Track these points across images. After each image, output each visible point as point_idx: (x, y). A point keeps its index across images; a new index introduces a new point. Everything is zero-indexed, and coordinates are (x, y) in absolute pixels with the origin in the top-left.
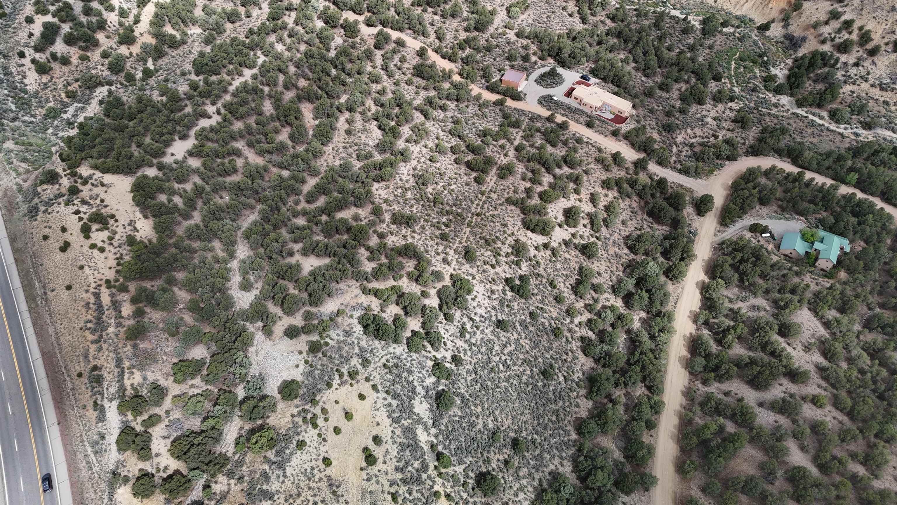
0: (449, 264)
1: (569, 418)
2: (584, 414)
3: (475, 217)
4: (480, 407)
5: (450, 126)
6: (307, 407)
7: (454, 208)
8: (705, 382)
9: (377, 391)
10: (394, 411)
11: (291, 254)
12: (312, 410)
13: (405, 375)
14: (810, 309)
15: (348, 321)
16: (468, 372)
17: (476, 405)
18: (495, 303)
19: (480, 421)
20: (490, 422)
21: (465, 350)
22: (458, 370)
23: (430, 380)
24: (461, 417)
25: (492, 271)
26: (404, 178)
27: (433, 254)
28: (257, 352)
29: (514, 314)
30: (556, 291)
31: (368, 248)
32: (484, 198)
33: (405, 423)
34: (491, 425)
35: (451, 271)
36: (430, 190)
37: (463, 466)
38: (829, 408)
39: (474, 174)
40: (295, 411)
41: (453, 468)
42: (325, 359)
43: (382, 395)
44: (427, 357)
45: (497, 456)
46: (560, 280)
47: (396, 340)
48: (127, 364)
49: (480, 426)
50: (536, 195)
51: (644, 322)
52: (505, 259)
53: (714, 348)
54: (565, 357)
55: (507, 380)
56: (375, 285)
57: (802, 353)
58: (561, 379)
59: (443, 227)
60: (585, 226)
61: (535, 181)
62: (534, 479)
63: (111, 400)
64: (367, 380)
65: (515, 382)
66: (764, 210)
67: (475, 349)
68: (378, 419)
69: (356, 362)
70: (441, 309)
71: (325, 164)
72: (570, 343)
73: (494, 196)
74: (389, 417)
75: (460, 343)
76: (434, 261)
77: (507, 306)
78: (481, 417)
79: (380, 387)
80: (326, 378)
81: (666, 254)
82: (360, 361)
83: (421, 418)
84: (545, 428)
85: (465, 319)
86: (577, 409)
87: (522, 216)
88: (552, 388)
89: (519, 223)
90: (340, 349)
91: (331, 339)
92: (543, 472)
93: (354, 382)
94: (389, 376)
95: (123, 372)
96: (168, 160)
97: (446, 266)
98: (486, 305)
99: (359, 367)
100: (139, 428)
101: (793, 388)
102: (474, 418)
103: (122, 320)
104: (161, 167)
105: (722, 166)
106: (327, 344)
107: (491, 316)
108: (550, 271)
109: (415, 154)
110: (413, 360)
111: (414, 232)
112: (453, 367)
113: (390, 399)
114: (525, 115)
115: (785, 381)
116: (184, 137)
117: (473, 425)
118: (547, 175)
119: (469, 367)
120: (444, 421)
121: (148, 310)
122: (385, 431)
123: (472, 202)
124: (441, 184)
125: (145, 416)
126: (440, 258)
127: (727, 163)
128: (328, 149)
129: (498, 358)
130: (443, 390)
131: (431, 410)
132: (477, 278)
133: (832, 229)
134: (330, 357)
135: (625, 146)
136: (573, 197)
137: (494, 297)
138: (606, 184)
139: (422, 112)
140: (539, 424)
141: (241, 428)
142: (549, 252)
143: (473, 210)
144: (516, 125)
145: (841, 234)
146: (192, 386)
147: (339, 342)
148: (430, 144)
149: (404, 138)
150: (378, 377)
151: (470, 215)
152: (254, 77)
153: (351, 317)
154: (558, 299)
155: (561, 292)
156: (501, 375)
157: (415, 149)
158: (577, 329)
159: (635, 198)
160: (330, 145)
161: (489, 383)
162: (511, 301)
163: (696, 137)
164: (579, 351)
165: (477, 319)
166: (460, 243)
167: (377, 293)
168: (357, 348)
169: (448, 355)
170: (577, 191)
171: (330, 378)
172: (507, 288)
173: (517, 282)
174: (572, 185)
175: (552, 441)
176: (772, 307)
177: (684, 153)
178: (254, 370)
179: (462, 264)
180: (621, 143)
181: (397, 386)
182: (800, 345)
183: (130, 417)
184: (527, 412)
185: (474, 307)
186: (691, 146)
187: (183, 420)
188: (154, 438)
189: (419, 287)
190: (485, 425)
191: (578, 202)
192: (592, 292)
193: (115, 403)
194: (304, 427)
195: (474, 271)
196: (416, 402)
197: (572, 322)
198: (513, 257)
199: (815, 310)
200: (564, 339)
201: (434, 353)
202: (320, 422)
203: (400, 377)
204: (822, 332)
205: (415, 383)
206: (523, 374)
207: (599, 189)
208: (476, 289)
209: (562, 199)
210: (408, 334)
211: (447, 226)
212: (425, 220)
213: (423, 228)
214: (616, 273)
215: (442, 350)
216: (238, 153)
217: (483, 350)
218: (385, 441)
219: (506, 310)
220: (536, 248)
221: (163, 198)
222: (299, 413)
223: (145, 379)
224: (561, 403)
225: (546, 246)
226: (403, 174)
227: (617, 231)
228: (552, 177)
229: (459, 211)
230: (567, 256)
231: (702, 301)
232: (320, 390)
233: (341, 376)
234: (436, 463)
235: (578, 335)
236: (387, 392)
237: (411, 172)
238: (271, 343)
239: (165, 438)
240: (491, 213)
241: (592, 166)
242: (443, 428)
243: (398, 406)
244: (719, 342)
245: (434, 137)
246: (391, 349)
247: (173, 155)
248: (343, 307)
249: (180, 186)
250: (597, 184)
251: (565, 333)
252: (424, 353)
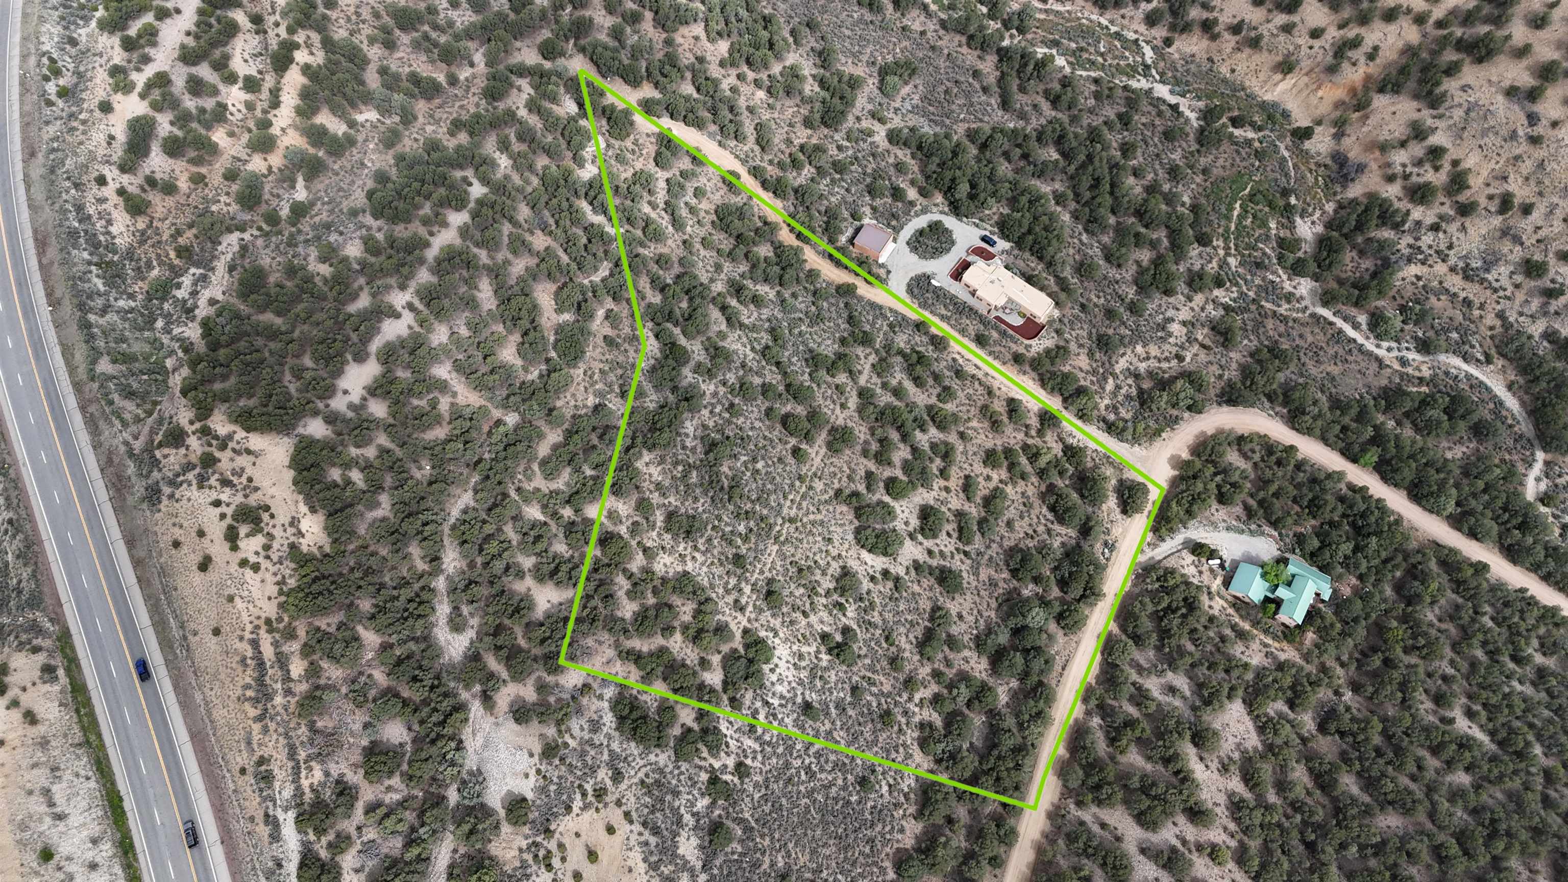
0: (742, 609)
1: (888, 850)
2: (908, 841)
3: (787, 525)
4: (767, 839)
5: (766, 338)
6: (539, 839)
7: (758, 508)
8: (1080, 804)
9: (631, 822)
10: (651, 853)
11: (520, 575)
12: (545, 843)
13: (669, 798)
14: (1244, 701)
15: (596, 704)
16: (756, 785)
17: (762, 836)
18: (804, 674)
19: (767, 860)
20: (780, 859)
21: (755, 752)
22: (742, 783)
23: (702, 803)
24: (740, 854)
25: (804, 622)
26: (689, 443)
27: (721, 591)
28: (474, 734)
29: (830, 690)
30: (893, 649)
31: (630, 576)
32: (804, 489)
33: (666, 870)
34: (781, 864)
35: (745, 623)
36: (725, 469)
38: (1231, 865)
39: (793, 441)
40: (524, 844)
42: (563, 768)
43: (637, 827)
44: (700, 768)
46: (902, 630)
47: (660, 743)
48: (302, 755)
49: (766, 866)
50: (882, 485)
51: (1014, 695)
52: (824, 601)
53: (1102, 749)
54: (894, 755)
55: (810, 794)
56: (636, 644)
57: (1216, 775)
58: (885, 788)
59: (739, 542)
60: (949, 534)
61: (881, 458)
63: (286, 809)
64: (619, 803)
65: (820, 798)
66: (1220, 513)
67: (769, 749)
68: (630, 863)
69: (604, 774)
70: (725, 690)
71: (572, 403)
72: (905, 734)
73: (819, 485)
74: (645, 860)
75: (749, 743)
76: (721, 604)
77: (821, 677)
78: (768, 853)
79: (634, 815)
80: (564, 797)
81: (1063, 584)
82: (610, 773)
83: (687, 862)
84: (854, 864)
85: (758, 704)
86: (900, 836)
87: (857, 523)
88: (870, 804)
89: (850, 537)
90: (583, 754)
91: (572, 736)
93: (600, 806)
94: (648, 799)
95: (299, 768)
97: (738, 614)
98: (791, 678)
99: (609, 782)
100: (324, 855)
101: (1191, 832)
102: (758, 855)
103: (292, 685)
104: (331, 419)
105: (1176, 420)
106: (566, 745)
107: (796, 695)
108: (889, 616)
109: (707, 399)
110: (682, 773)
111: (695, 548)
112: (736, 780)
113: (647, 835)
114: (883, 316)
115: (1181, 819)
116: (360, 358)
117: (756, 865)
118: (901, 446)
119: (759, 778)
120: (718, 862)
121: (324, 664)
123: (785, 497)
124: (743, 458)
125: (331, 836)
126: (730, 599)
127: (1186, 415)
128: (578, 373)
129: (799, 762)
130: (720, 816)
131: (701, 847)
132: (781, 635)
133: (1313, 558)
134: (570, 765)
135: (1031, 383)
136: (938, 483)
137: (803, 664)
138: (990, 458)
139: (724, 308)
140: (846, 858)
141: (455, 851)
142: (890, 584)
143: (785, 511)
144: (866, 340)
145: (1324, 569)
146: (389, 789)
147: (583, 742)
148: (731, 378)
149: (692, 363)
150: (633, 799)
151: (780, 521)
152: (464, 232)
153: (600, 697)
154: (894, 662)
155: (900, 650)
156: (802, 788)
157: (708, 388)
158: (917, 710)
159: (1034, 479)
160: (581, 365)
161: (784, 801)
162: (826, 669)
163: (1148, 358)
164: (916, 746)
165: (776, 702)
166: (762, 572)
167: (636, 658)
168: (606, 752)
169: (731, 762)
170: (943, 473)
171: (569, 797)
172: (823, 649)
173: (839, 638)
174: (938, 461)
176: (1193, 693)
177: (1123, 391)
178: (471, 762)
179: (761, 611)
180: (1025, 378)
181: (658, 815)
182: (1216, 761)
183: (312, 837)
184: (831, 842)
185: (773, 684)
186: (1138, 376)
187: (379, 841)
188: (344, 873)
189: (697, 651)
190: (772, 865)
191: (944, 494)
192: (946, 648)
193: (291, 815)
194: (535, 868)
195: (776, 623)
196: (682, 840)
197: (910, 699)
198: (835, 597)
199: (1250, 704)
200: (896, 728)
201: (712, 761)
202: (556, 862)
203: (662, 801)
204: (1253, 741)
205: (682, 811)
206: (831, 784)
207: (979, 468)
208: (777, 653)
209: (921, 490)
210: (677, 731)
211: (746, 539)
212: (714, 528)
213: (709, 540)
214: (986, 614)
215: (722, 754)
216: (443, 386)
217: (780, 750)
219: (819, 684)
220: (873, 579)
221: (335, 474)
222: (529, 848)
223: (327, 774)
224: (879, 828)
225: (886, 573)
226: (687, 435)
227: (998, 539)
228: (908, 449)
229: (765, 512)
230: (916, 588)
231: (1101, 665)
232: (556, 815)
233: (584, 795)
235: (917, 719)
236: (644, 824)
237: (699, 432)
238: (492, 719)
239: (357, 871)
240: (811, 517)
241: (974, 423)
242: (716, 871)
243: (657, 845)
244: (1112, 741)
245: (738, 364)
246: (652, 758)
247: (346, 392)
248: (590, 681)
249: (359, 451)
250: (977, 459)
251: (899, 718)
252: (697, 760)
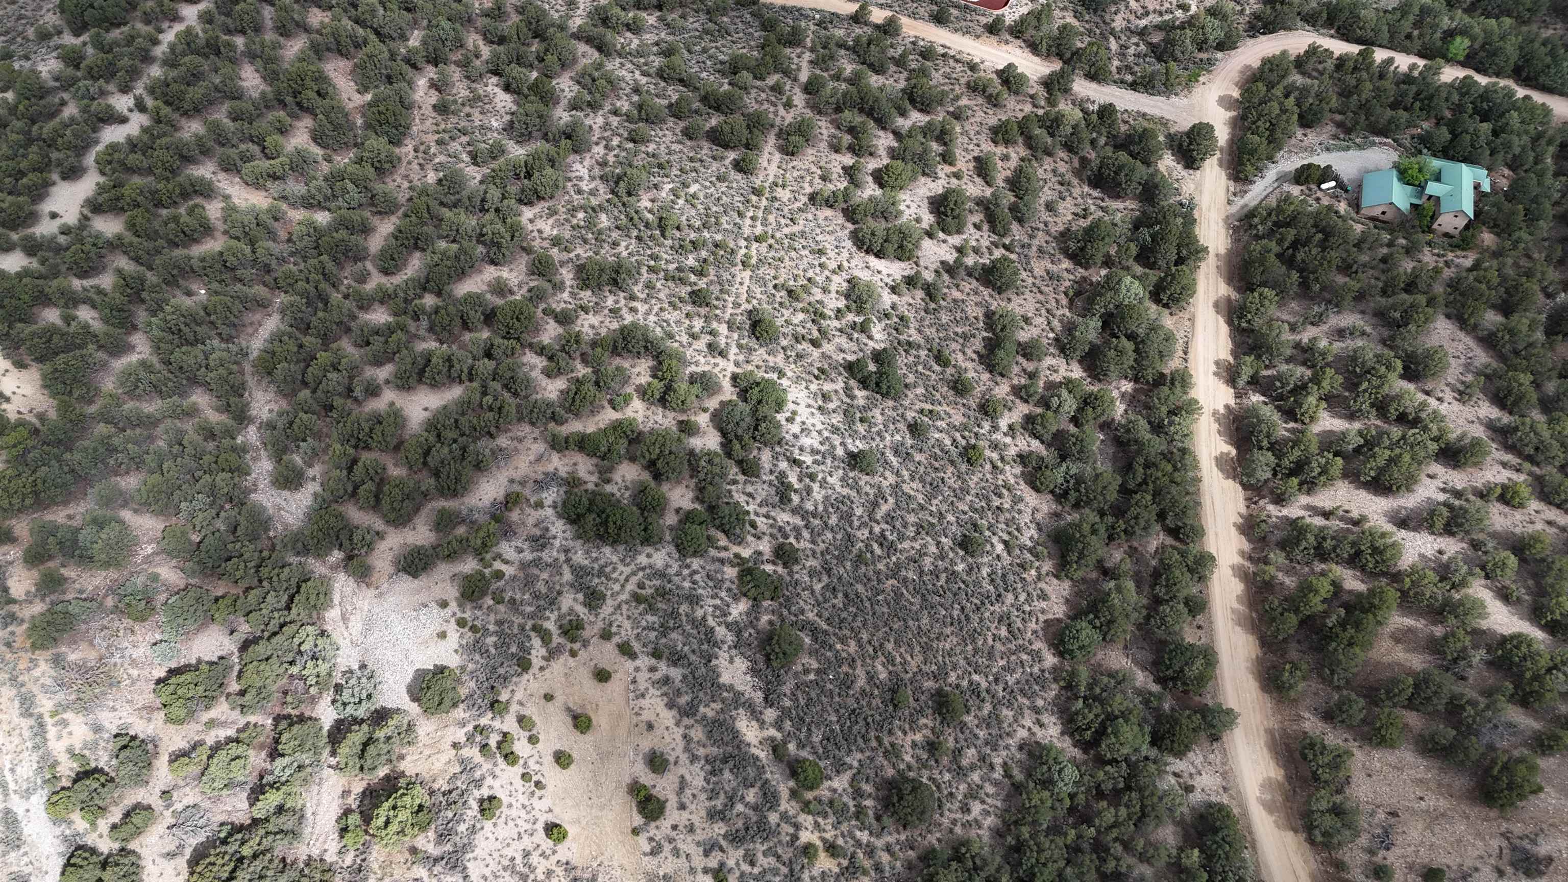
0: (722, 354)
1: (1032, 625)
2: (1057, 609)
3: (755, 245)
4: (853, 643)
5: (657, 62)
6: (484, 721)
7: (706, 234)
8: (1279, 500)
9: (633, 656)
10: (678, 693)
11: (373, 391)
12: (497, 724)
13: (684, 608)
14: (1448, 317)
15: (534, 516)
16: (812, 573)
17: (843, 640)
18: (836, 419)
19: (860, 672)
20: (880, 667)
21: (796, 529)
22: (791, 573)
23: (739, 609)
24: (818, 672)
25: (816, 353)
26: (585, 186)
27: (685, 339)
28: (344, 618)
29: (879, 433)
30: (950, 371)
31: (541, 351)
32: (764, 202)
33: (709, 711)
34: (883, 675)
35: (731, 368)
36: (645, 203)
37: (847, 776)
38: (1534, 505)
39: (732, 155)
40: (460, 735)
41: (827, 784)
42: (501, 608)
43: (644, 661)
44: (722, 561)
45: (910, 737)
46: (954, 346)
47: (649, 539)
48: (45, 704)
49: (861, 682)
50: (870, 179)
51: (1132, 400)
52: (836, 324)
53: (1283, 429)
54: (996, 502)
55: (894, 572)
56: (575, 426)
57: (1456, 406)
58: (1000, 548)
59: (693, 278)
60: (977, 227)
61: (859, 149)
62: (992, 767)
63: (27, 794)
64: (606, 635)
65: (911, 575)
66: (1312, 137)
67: (817, 522)
68: (646, 716)
69: (570, 601)
70: (729, 455)
71: (406, 184)
72: (1002, 472)
73: (784, 195)
74: (670, 705)
75: (783, 517)
76: (689, 353)
77: (862, 420)
78: (859, 663)
79: (636, 646)
80: (514, 649)
81: (1146, 257)
82: (580, 596)
83: (739, 694)
84: (991, 656)
85: (783, 465)
86: (1044, 604)
87: (850, 227)
88: (985, 571)
89: (848, 244)
90: (528, 582)
91: (506, 562)
92: (1007, 747)
93: (576, 646)
94: (650, 618)
95: (41, 725)
96: (45, 228)
97: (719, 360)
98: (819, 427)
99: (581, 610)
100: (106, 846)
101: (1458, 479)
102: (845, 668)
103: (15, 608)
104: (32, 248)
105: (1210, 62)
106: (499, 575)
107: (833, 447)
108: (931, 332)
109: (597, 133)
110: (695, 572)
111: (633, 298)
112: (780, 569)
113: (663, 668)
114: (806, 17)
115: (1436, 468)
116: (72, 173)
117: (846, 683)
118: (881, 133)
119: (811, 563)
120: (787, 688)
121: (69, 572)
122: (668, 739)
123: (741, 215)
124: (668, 187)
125: (116, 816)
126: (701, 344)
127: (1219, 55)
128: (407, 150)
129: (866, 532)
130: (771, 623)
131: (754, 671)
132: (790, 374)
133: (1448, 153)
134: (513, 601)
135: (1018, 51)
136: (943, 170)
137: (831, 406)
138: (1000, 134)
139: (590, 41)
140: (976, 651)
141: (346, 793)
142: (920, 294)
143: (747, 231)
144: (794, 39)
145: (1469, 160)
146: (212, 724)
147: (523, 566)
148: (624, 105)
149: (564, 102)
150: (627, 624)
151: (743, 243)
152: (206, 18)
153: (539, 505)
154: (959, 387)
155: (960, 371)
156: (881, 566)
157: (596, 121)
158: (1008, 440)
159: (1062, 154)
160: (407, 141)
161: (860, 588)
162: (865, 409)
163: (1147, 14)
164: (1023, 485)
165: (808, 459)
166: (737, 305)
167: (583, 444)
168: (566, 570)
169: (765, 546)
170: (947, 158)
171: (521, 647)
172: (852, 382)
173: (872, 367)
174: (935, 146)
175: (1011, 680)
176: (1374, 327)
177: (1132, 50)
178: (347, 659)
179: (751, 350)
180: (1009, 48)
181: (674, 635)
182: (1447, 389)
183: (80, 825)
184: (948, 631)
185: (796, 436)
186: (1142, 33)
187: (206, 804)
188: (147, 863)
189: (671, 415)
190: (871, 677)
191: (954, 181)
192: (1021, 359)
193: (38, 800)
194: (487, 766)
195: (779, 360)
196: (722, 661)
197: (995, 428)
198: (851, 317)
199: (1459, 317)
200: (988, 467)
201: (736, 549)
202: (521, 747)
203: (674, 614)
204: (1482, 357)
205: (711, 622)
206: (922, 554)
207: (987, 146)
208: (791, 397)
209: (923, 180)
210: (671, 519)
211: (701, 274)
212: (651, 269)
213: (649, 286)
214: (1059, 313)
215: (750, 538)
216: (206, 190)
217: (833, 520)
218: (672, 759)
219: (861, 428)
220: (894, 289)
221: (52, 316)
222: (470, 738)
223: (97, 729)
224: (1009, 598)
225: (911, 281)
226: (580, 179)
227: (1042, 226)
228: (891, 136)
229: (719, 237)
230: (956, 294)
231: (1233, 337)
232: (505, 679)
233: (545, 636)
234: (792, 784)
235: (1012, 451)
236: (656, 654)
237: (597, 171)
238: (372, 592)
239: (171, 855)
240: (786, 231)
241: (964, 101)
242: (787, 703)
243: (685, 677)
244: (1290, 414)
245: (628, 90)
246: (642, 559)
247: (54, 216)
248: (517, 488)
249: (87, 283)
250: (983, 138)
251: (987, 453)
252: (713, 552)
